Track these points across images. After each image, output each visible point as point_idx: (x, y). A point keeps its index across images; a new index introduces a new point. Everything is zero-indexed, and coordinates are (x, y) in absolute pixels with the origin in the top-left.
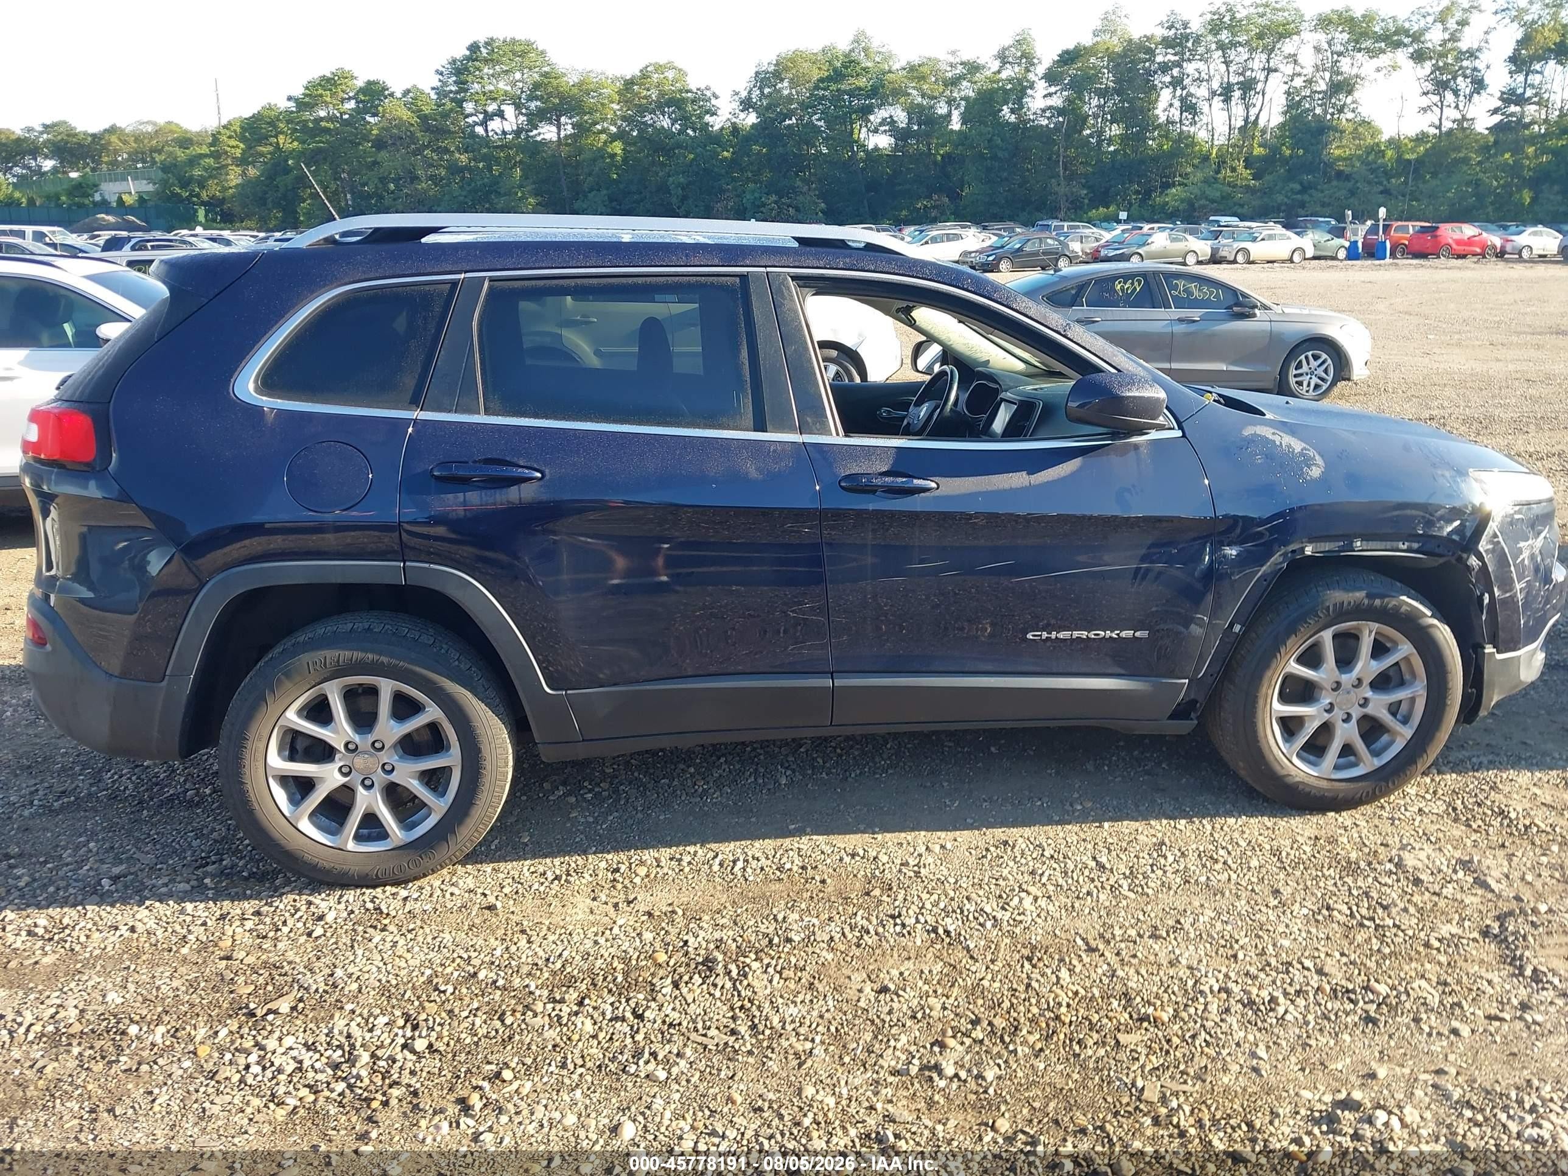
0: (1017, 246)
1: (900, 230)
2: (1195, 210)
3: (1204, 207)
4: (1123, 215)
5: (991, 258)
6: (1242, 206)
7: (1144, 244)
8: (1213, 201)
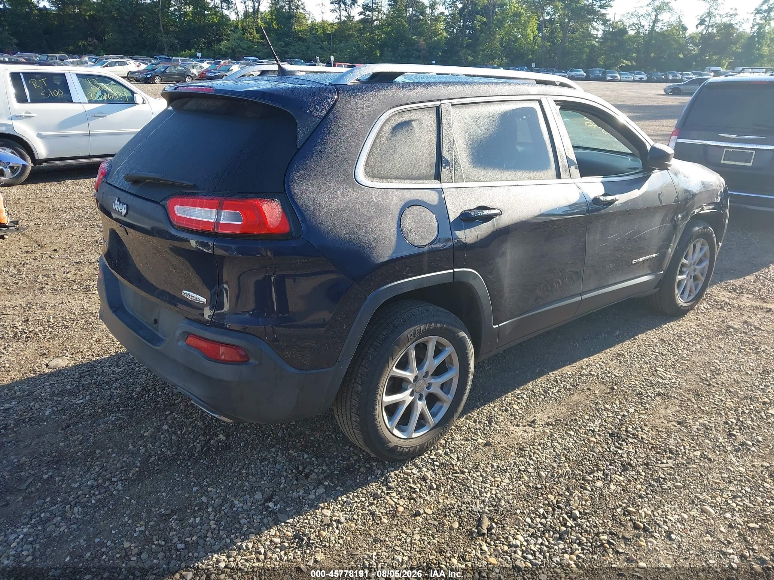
0: (163, 70)
1: (80, 57)
2: (235, 53)
3: (240, 52)
4: (199, 55)
5: (149, 76)
6: (258, 52)
7: (229, 70)
8: (244, 49)
